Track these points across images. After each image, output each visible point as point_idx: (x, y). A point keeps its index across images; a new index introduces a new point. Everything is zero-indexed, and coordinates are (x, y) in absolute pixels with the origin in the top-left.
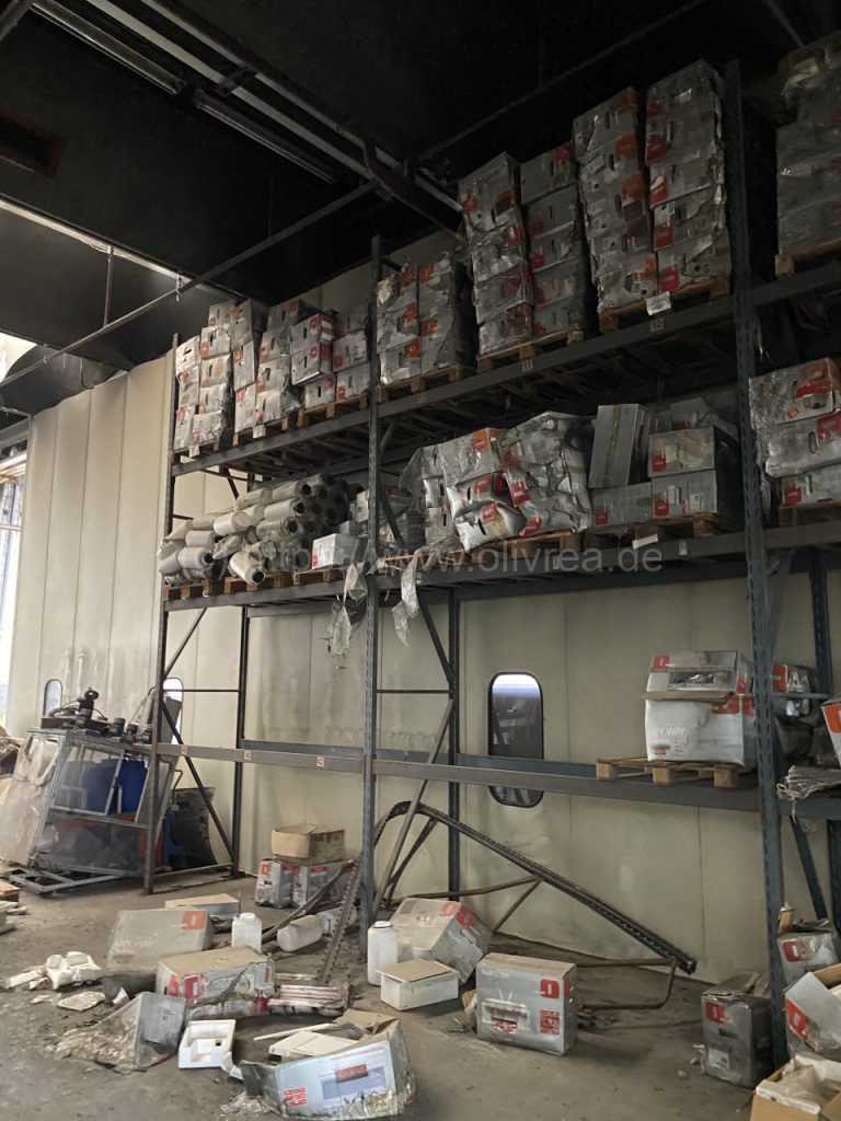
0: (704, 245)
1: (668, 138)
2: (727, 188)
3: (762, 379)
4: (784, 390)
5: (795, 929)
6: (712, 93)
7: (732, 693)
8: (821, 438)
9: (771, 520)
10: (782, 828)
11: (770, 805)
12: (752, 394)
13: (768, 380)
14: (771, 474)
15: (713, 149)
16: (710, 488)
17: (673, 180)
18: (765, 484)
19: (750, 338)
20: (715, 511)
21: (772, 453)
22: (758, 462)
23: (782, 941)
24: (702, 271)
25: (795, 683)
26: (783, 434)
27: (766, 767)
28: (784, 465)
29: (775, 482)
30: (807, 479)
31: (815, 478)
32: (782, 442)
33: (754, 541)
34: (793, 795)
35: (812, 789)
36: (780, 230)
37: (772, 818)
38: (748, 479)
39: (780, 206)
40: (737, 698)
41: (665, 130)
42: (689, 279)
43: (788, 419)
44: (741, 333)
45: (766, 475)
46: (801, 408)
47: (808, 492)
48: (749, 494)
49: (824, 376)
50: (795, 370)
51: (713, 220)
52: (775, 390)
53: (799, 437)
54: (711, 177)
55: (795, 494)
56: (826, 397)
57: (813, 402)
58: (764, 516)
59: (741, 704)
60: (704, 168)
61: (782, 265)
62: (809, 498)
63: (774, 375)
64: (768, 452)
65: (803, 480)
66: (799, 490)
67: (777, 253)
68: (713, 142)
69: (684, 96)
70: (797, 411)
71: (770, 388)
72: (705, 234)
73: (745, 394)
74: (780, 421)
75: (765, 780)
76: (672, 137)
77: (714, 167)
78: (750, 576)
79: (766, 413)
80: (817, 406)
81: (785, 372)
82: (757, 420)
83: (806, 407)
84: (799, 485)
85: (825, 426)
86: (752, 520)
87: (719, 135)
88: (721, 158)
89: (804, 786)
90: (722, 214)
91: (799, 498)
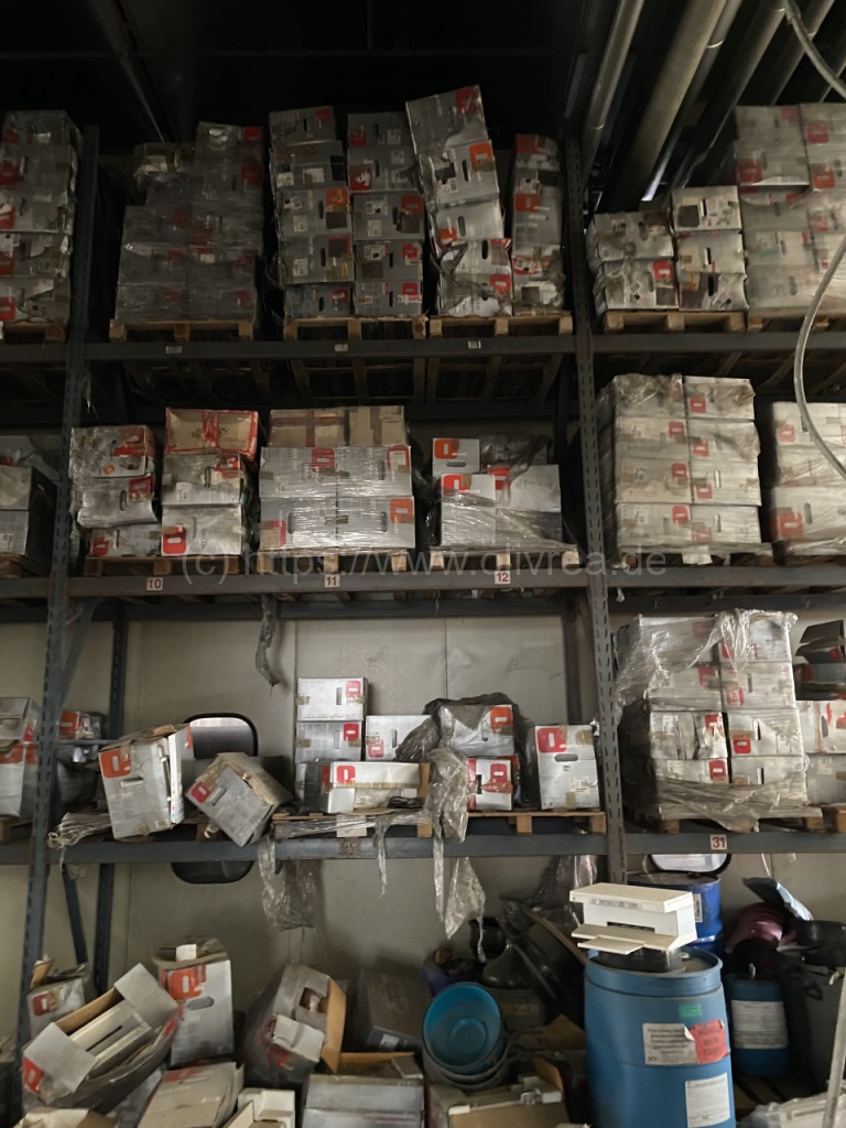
0: (45, 287)
1: (21, 170)
2: (74, 241)
3: (84, 432)
4: (103, 446)
5: (48, 981)
6: (70, 147)
7: (16, 742)
8: (131, 497)
9: (77, 568)
10: (50, 878)
11: (40, 855)
12: (74, 442)
13: (90, 433)
14: (82, 524)
15: (64, 199)
16: (21, 529)
17: (21, 214)
18: (75, 533)
19: (79, 388)
20: (23, 554)
21: (85, 504)
22: (71, 510)
23: (32, 997)
24: (40, 312)
25: (86, 730)
26: (99, 488)
27: (41, 816)
28: (95, 517)
29: (86, 532)
30: (115, 533)
31: (123, 534)
32: (95, 495)
33: (58, 588)
34: (63, 842)
35: (83, 833)
36: (119, 297)
37: (40, 868)
38: (60, 526)
39: (121, 275)
40: (22, 747)
41: (19, 162)
42: (25, 316)
43: (103, 475)
44: (71, 382)
45: (78, 524)
46: (117, 466)
47: (115, 546)
48: (59, 541)
49: (140, 441)
50: (116, 429)
51: (57, 266)
52: (95, 444)
53: (112, 493)
54: (60, 225)
55: (103, 546)
56: (140, 460)
57: (128, 463)
58: (70, 564)
59: (25, 751)
60: (55, 214)
61: (116, 330)
62: (115, 551)
63: (96, 430)
64: (81, 502)
65: (112, 535)
66: (107, 543)
67: (113, 317)
68: (66, 193)
69: (44, 137)
70: (113, 468)
71: (91, 441)
72: (48, 276)
73: (66, 442)
74: (96, 474)
75: (38, 831)
76: (26, 170)
77: (64, 216)
78: (50, 622)
79: (84, 464)
80: (131, 467)
81: (107, 430)
82: (75, 470)
83: (122, 466)
84: (107, 538)
85: (136, 487)
86: (58, 567)
87: (73, 188)
88: (71, 210)
89: (76, 833)
90: (66, 264)
91: (105, 550)
